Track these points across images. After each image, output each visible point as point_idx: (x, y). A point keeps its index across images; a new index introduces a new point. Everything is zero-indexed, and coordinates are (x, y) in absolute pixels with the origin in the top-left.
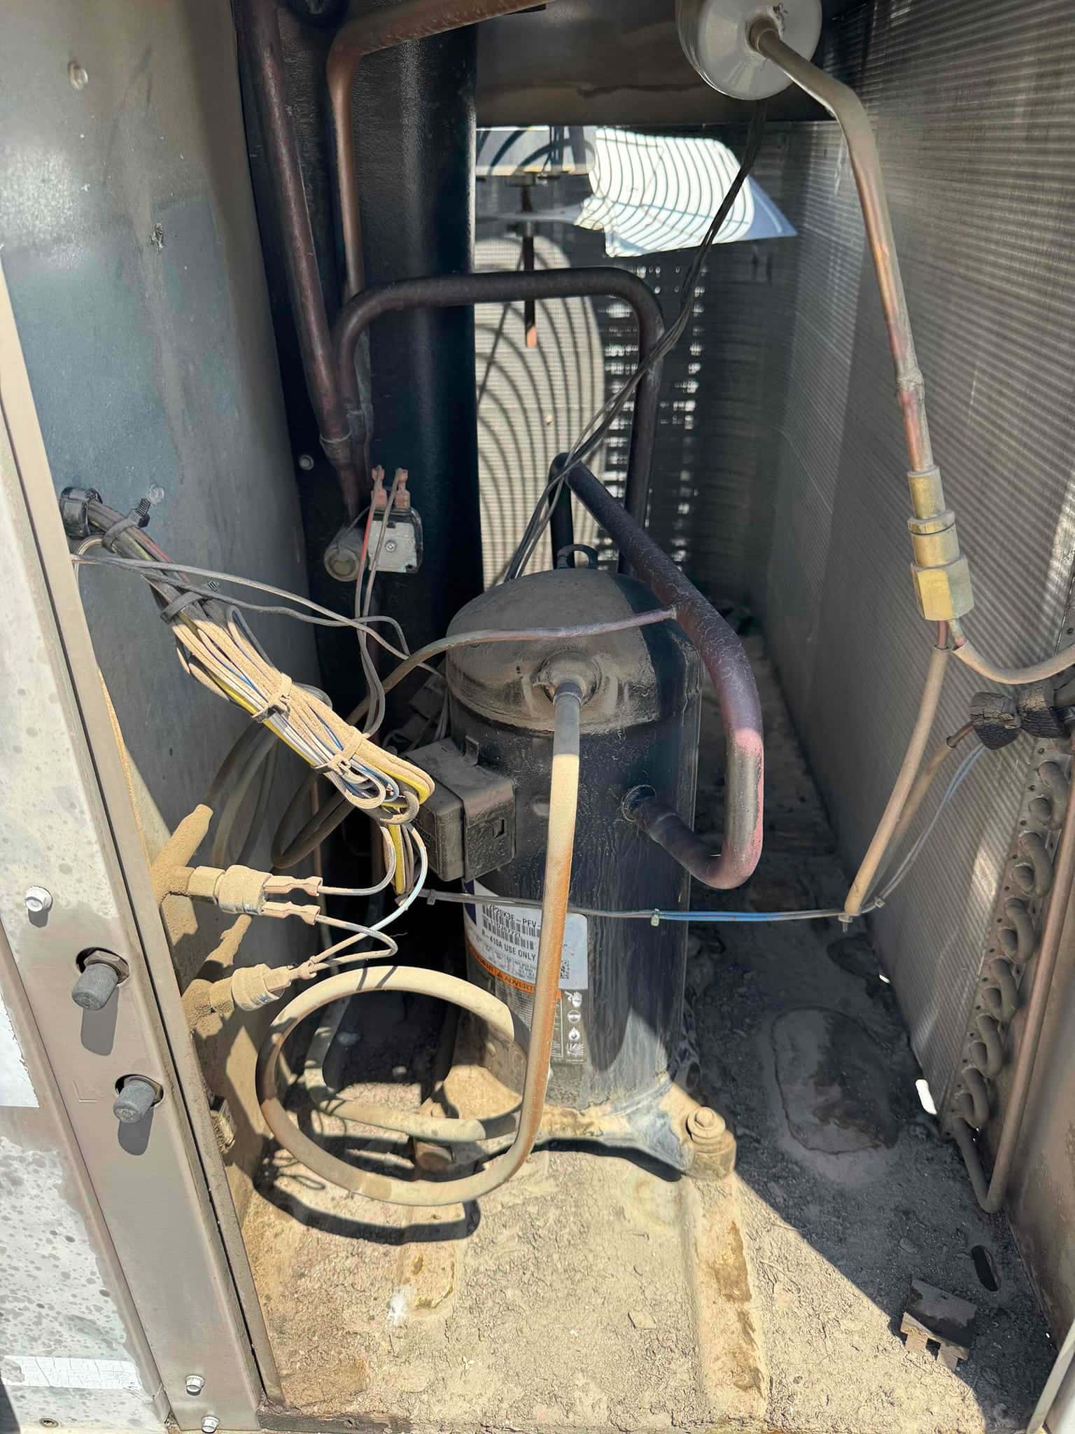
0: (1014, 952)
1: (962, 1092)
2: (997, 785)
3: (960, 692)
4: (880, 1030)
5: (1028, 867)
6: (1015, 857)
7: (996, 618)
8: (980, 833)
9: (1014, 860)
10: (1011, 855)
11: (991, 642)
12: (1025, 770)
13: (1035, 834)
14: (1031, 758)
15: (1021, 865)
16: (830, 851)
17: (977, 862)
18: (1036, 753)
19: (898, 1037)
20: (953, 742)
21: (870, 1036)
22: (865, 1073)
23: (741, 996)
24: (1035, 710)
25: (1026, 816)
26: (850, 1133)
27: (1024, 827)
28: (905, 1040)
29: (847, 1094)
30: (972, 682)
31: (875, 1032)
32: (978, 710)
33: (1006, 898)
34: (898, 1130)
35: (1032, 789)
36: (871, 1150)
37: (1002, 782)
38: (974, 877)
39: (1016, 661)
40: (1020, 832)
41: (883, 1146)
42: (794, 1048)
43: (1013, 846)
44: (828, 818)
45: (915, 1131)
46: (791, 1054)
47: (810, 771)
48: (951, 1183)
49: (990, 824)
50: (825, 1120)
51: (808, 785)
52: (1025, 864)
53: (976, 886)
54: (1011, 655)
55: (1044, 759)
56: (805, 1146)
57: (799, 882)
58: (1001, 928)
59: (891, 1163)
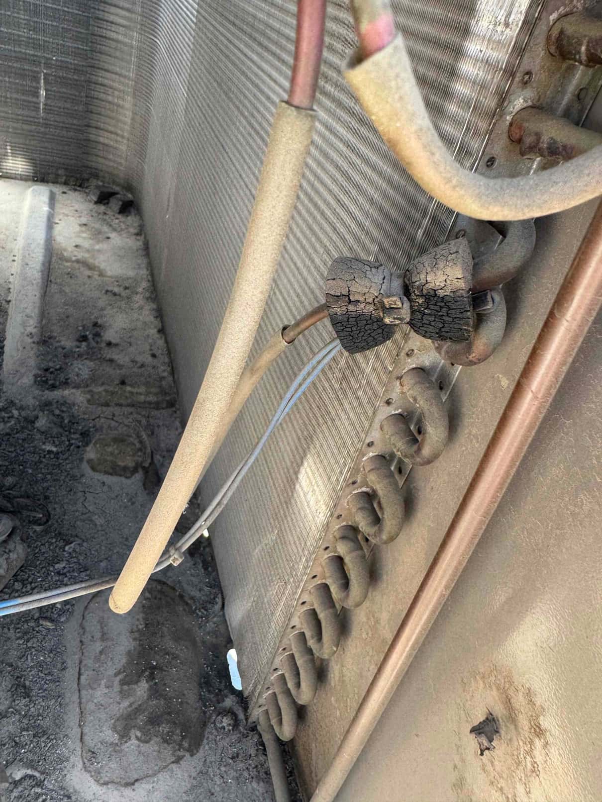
0: (344, 594)
1: (270, 692)
2: (337, 386)
3: (295, 264)
4: (197, 594)
5: (367, 493)
6: (354, 483)
7: (350, 162)
8: (310, 439)
9: (352, 487)
10: (351, 481)
11: (342, 197)
12: (384, 378)
13: (381, 457)
14: (395, 362)
15: (360, 491)
16: (171, 404)
17: (303, 470)
18: (403, 354)
19: (212, 602)
20: (291, 334)
21: (187, 604)
22: (176, 657)
23: (59, 573)
24: (441, 293)
25: (375, 435)
26: (151, 748)
27: (371, 449)
28: (220, 603)
29: (155, 692)
30: (310, 250)
31: (192, 598)
32: (339, 288)
33: (336, 526)
34: (204, 725)
35: (388, 403)
36: (174, 766)
37: (344, 384)
38: (297, 486)
39: (380, 219)
40: (364, 455)
41: (187, 755)
42: (104, 637)
43: (355, 470)
44: (173, 372)
45: (222, 722)
46: (98, 646)
47: (162, 331)
48: (255, 785)
49: (322, 432)
50: (124, 736)
51: (161, 343)
52: (364, 489)
53: (299, 497)
54: (372, 211)
55: (412, 363)
56: (97, 781)
57: (139, 436)
58: (327, 555)
59: (194, 774)
